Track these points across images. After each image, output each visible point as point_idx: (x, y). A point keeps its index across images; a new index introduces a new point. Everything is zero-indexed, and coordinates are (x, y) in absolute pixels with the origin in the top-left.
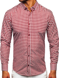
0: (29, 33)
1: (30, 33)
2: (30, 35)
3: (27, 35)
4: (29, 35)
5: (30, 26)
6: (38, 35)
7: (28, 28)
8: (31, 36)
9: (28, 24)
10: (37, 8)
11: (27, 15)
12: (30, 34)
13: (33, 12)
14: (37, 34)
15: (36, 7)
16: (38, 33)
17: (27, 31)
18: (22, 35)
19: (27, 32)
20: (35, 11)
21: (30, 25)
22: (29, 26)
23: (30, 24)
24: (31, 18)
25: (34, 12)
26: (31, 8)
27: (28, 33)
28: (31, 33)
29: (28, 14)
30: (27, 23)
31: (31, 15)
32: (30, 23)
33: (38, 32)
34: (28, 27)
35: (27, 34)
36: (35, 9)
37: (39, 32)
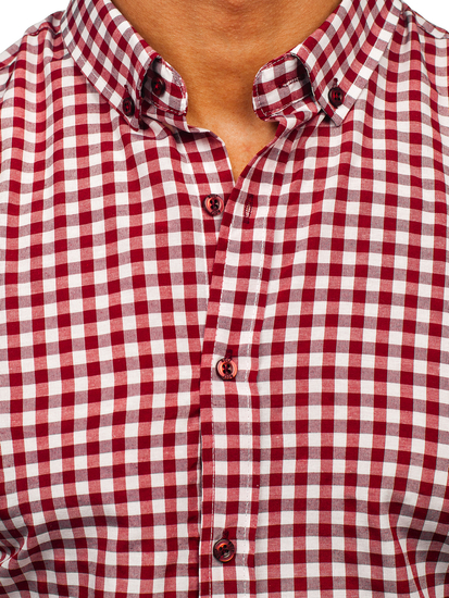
0: (220, 521)
1: (233, 508)
2: (243, 547)
3: (184, 557)
4: (226, 554)
5: (232, 401)
6: (388, 548)
7: (192, 438)
8: (252, 561)
9: (195, 358)
10: (372, 86)
11: (174, 213)
12: (230, 533)
13: (310, 163)
14: (375, 534)
15: (365, 73)
16: (395, 508)
17: (182, 478)
18: (92, 555)
19: (182, 505)
20: (335, 141)
21: (228, 376)
22: (218, 388)
23: (244, 364)
24: (257, 260)
25: (323, 152)
26: (268, 75)
27: (192, 518)
28: (264, 519)
29: (193, 190)
30: (183, 345)
31: (262, 212)
32: (232, 352)
33: (385, 495)
34: (194, 412)
35: (183, 531)
36: (338, 96)
37: (411, 498)
